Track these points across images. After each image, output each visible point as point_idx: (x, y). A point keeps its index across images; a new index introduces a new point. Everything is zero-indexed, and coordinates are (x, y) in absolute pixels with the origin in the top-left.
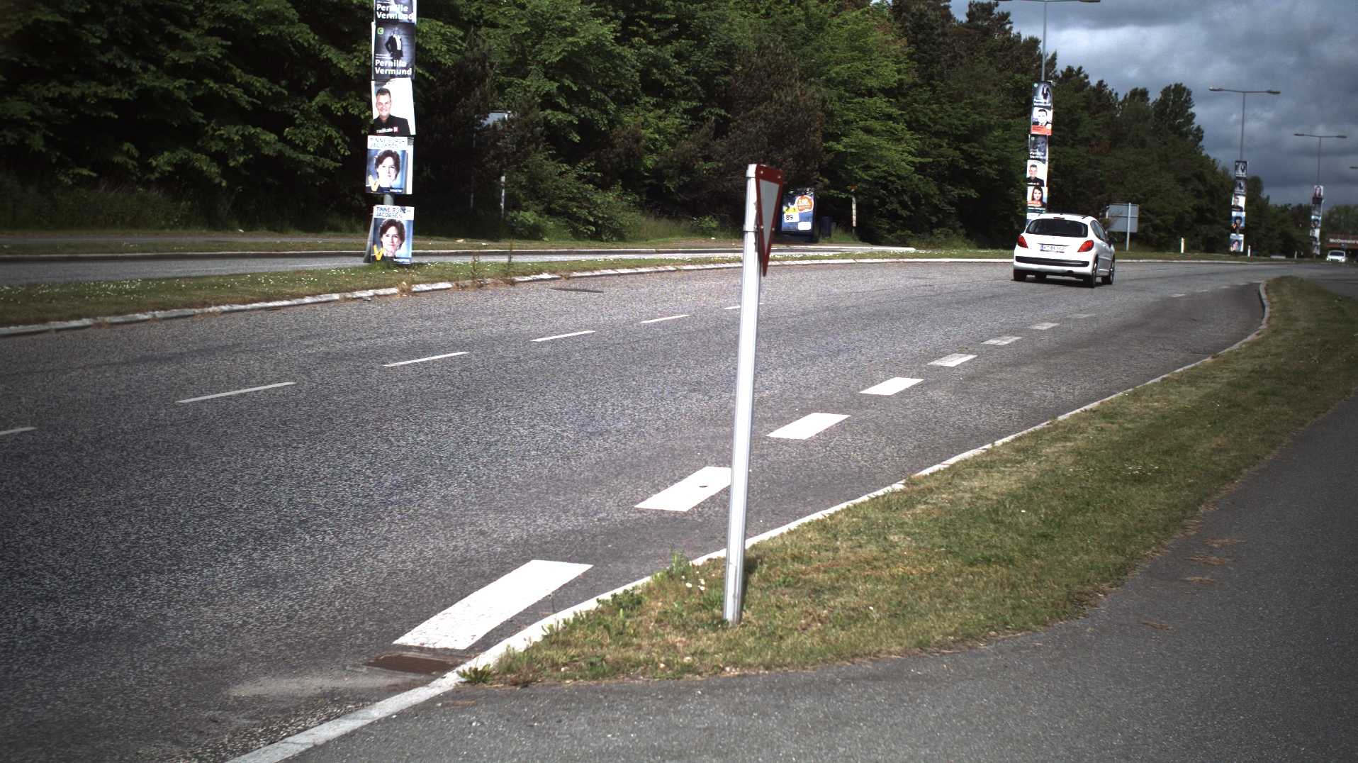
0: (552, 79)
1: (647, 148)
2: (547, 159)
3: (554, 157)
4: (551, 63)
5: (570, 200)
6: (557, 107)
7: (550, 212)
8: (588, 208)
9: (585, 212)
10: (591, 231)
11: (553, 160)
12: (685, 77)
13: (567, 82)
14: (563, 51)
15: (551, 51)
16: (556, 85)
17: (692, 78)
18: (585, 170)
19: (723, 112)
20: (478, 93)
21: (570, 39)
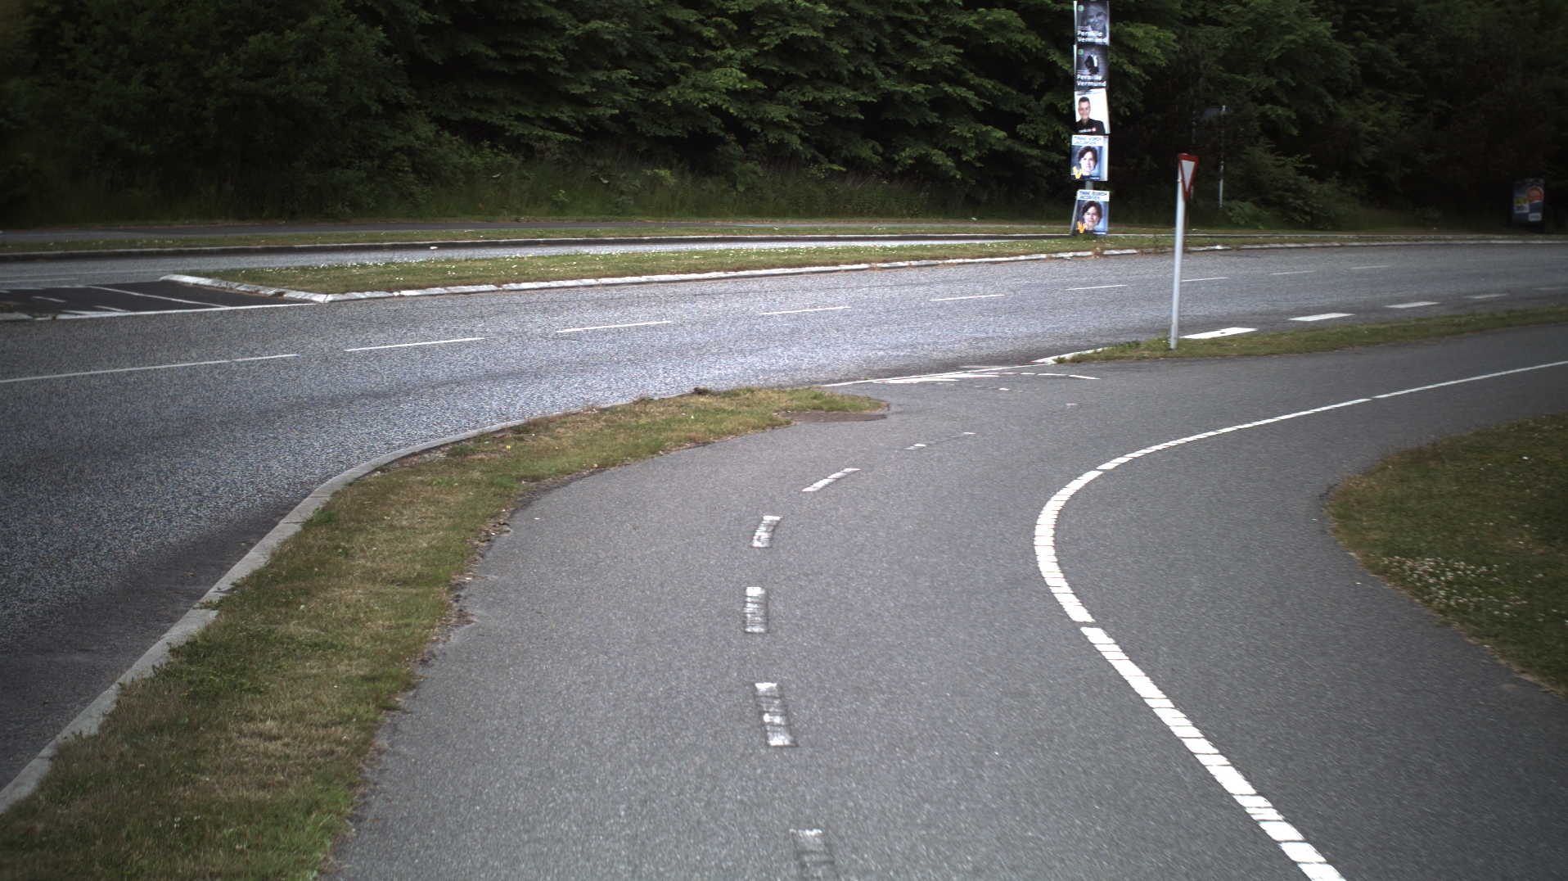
0: (1272, 75)
1: (1366, 140)
2: (1265, 152)
3: (1272, 151)
4: (1270, 60)
5: (1286, 190)
6: (1275, 101)
7: (1264, 202)
8: (1303, 199)
9: (1299, 202)
10: (1306, 220)
11: (1271, 153)
12: (1407, 70)
13: (1286, 78)
14: (1282, 48)
15: (1271, 48)
16: (1274, 81)
17: (1414, 71)
18: (1301, 163)
19: (1445, 104)
20: (1192, 92)
21: (1288, 37)
